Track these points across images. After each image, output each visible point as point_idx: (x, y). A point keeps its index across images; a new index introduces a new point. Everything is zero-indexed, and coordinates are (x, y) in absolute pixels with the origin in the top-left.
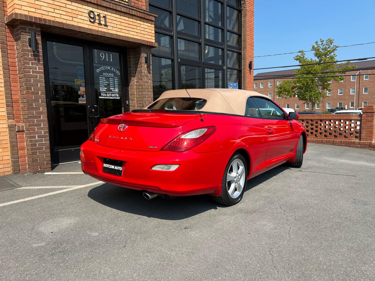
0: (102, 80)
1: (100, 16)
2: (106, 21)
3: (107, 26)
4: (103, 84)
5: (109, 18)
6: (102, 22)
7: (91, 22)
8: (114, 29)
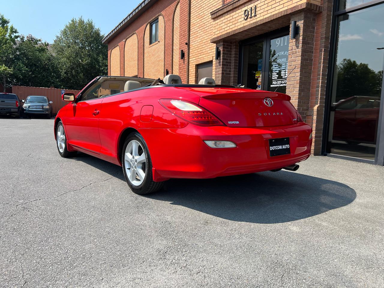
0: (275, 68)
1: (252, 10)
2: (256, 12)
3: (256, 15)
4: (276, 72)
5: (259, 6)
6: (253, 15)
7: (245, 20)
8: (262, 15)
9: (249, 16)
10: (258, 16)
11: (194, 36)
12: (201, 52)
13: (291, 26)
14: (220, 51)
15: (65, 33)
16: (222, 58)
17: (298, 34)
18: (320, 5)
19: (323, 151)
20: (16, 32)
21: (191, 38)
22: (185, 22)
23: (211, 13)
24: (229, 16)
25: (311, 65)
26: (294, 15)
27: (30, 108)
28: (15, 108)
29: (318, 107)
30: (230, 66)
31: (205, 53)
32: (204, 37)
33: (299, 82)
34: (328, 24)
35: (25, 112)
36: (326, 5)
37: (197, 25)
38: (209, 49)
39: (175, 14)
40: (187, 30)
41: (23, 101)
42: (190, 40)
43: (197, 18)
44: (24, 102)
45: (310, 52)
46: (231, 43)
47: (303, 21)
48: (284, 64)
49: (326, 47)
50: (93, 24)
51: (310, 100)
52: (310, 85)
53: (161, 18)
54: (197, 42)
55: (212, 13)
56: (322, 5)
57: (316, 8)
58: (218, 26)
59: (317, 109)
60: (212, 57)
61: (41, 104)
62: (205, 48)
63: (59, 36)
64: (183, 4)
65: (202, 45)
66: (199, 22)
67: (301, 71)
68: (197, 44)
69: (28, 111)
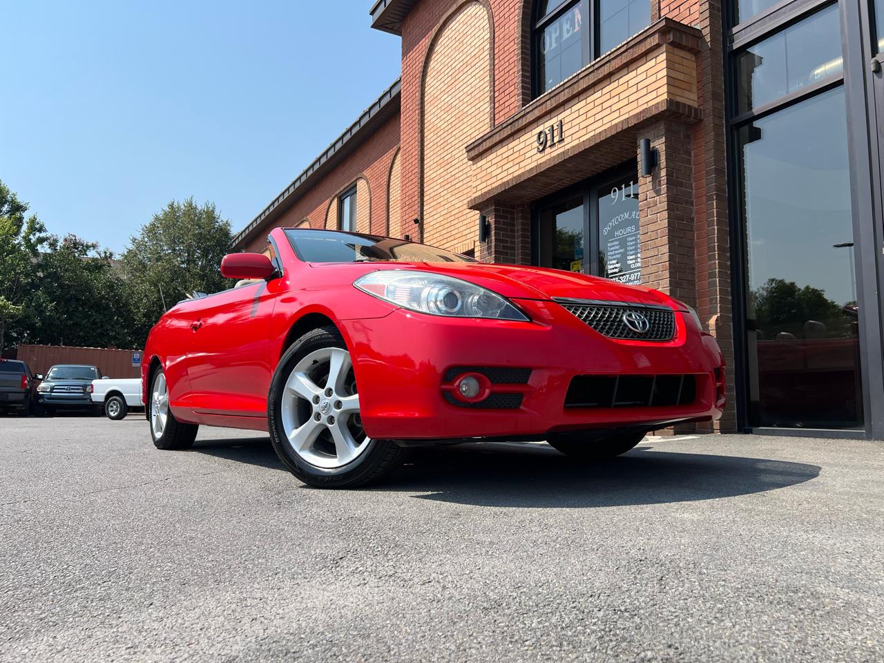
0: (612, 249)
1: (553, 131)
2: (562, 132)
3: (563, 139)
4: (615, 257)
5: (567, 120)
6: (556, 139)
7: (541, 152)
8: (575, 136)
9: (549, 143)
10: (567, 141)
11: (432, 204)
12: (449, 235)
13: (639, 151)
14: (489, 225)
15: (151, 231)
16: (493, 238)
17: (656, 165)
18: (697, 107)
19: (742, 422)
20: (41, 230)
21: (425, 208)
22: (413, 177)
23: (466, 148)
24: (505, 149)
25: (693, 231)
26: (643, 128)
27: (55, 391)
28: (18, 393)
29: (717, 320)
30: (513, 255)
31: (457, 236)
32: (453, 203)
33: (668, 265)
34: (718, 143)
35: (41, 401)
36: (709, 106)
37: (439, 182)
38: (464, 228)
39: (392, 173)
40: (416, 193)
41: (40, 377)
42: (425, 213)
43: (439, 167)
44: (41, 380)
45: (687, 202)
46: (513, 207)
47: (663, 139)
48: (631, 239)
49: (718, 189)
50: (217, 213)
51: (697, 305)
52: (694, 274)
53: (361, 185)
54: (438, 215)
55: (468, 149)
56: (701, 107)
57: (690, 112)
58: (484, 173)
59: (716, 324)
60: (473, 242)
61: (82, 382)
62: (457, 226)
63: (139, 237)
64: (407, 142)
65: (449, 220)
66: (442, 175)
67: (670, 242)
68: (438, 220)
69: (48, 399)
